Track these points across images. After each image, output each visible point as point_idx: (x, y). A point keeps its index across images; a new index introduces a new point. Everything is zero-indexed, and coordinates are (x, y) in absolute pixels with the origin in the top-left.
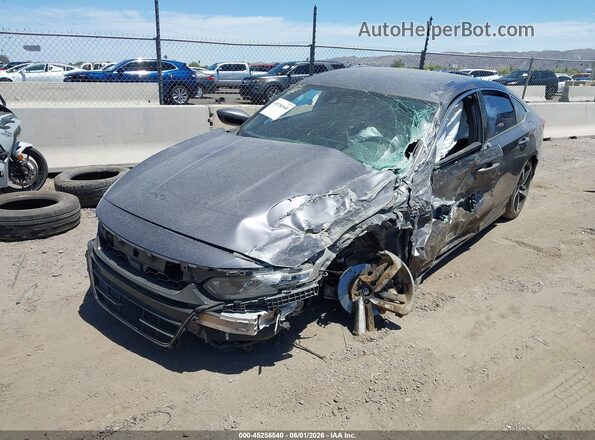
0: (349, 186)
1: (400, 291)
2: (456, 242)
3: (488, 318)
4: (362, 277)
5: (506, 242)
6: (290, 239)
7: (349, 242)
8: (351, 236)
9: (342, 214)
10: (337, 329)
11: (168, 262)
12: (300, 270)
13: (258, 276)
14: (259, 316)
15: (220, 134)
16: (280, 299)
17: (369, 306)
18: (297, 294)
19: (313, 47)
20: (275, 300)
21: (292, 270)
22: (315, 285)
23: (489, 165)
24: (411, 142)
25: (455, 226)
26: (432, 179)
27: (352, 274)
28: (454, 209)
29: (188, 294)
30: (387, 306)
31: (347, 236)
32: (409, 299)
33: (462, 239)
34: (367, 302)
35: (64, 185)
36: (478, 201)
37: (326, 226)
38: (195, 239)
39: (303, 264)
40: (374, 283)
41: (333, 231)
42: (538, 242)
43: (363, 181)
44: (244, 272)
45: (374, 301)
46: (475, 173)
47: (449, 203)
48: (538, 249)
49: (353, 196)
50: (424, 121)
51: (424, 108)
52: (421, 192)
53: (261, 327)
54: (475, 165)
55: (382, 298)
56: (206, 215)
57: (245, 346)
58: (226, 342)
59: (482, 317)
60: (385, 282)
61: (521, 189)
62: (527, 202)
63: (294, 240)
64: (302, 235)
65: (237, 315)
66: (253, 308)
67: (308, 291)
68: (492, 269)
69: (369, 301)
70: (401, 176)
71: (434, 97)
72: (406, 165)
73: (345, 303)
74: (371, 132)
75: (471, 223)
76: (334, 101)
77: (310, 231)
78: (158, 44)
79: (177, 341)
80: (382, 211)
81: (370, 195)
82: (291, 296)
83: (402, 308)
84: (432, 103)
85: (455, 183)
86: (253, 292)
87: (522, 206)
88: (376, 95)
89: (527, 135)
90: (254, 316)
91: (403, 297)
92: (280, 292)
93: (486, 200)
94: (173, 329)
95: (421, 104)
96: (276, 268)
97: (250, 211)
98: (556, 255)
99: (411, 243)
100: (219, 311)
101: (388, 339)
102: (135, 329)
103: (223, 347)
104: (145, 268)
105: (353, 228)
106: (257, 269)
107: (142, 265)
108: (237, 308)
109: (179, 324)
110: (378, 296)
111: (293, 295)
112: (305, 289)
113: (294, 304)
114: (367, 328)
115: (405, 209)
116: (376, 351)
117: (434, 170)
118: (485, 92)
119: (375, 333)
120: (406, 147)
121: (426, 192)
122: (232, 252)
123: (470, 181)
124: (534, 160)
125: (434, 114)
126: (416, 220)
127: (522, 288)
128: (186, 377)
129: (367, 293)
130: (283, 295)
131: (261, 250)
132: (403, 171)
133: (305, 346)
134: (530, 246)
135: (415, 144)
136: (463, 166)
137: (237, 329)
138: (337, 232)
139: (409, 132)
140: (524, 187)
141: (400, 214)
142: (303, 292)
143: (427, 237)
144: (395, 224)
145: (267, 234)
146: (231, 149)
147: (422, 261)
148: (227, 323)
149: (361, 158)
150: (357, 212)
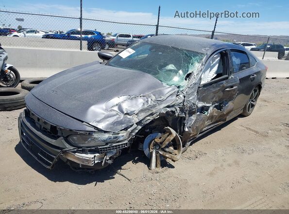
0: (152, 93)
1: (175, 149)
2: (212, 126)
3: (222, 166)
4: (156, 140)
5: (241, 127)
6: (115, 118)
7: (149, 121)
8: (151, 118)
9: (146, 106)
10: (142, 165)
11: (51, 126)
12: (119, 134)
13: (95, 135)
14: (95, 156)
15: (96, 64)
16: (106, 148)
17: (158, 155)
18: (116, 146)
19: (157, 26)
20: (103, 148)
21: (114, 133)
22: (126, 142)
23: (232, 87)
24: (189, 73)
25: (211, 117)
26: (197, 92)
27: (151, 138)
28: (211, 108)
29: (59, 142)
30: (167, 156)
31: (149, 118)
32: (179, 153)
33: (216, 124)
34: (157, 153)
35: (25, 86)
36: (225, 105)
37: (136, 112)
38: (66, 114)
39: (121, 130)
40: (161, 143)
41: (140, 115)
42: (257, 128)
43: (160, 91)
44: (88, 133)
45: (161, 153)
46: (224, 91)
47: (208, 105)
48: (257, 132)
49: (154, 98)
50: (196, 62)
51: (198, 56)
52: (191, 98)
53: (96, 162)
54: (223, 86)
55: (166, 151)
56: (74, 102)
57: (90, 171)
58: (80, 168)
59: (219, 165)
60: (167, 143)
61: (252, 101)
62: (255, 108)
63: (118, 118)
64: (122, 116)
65: (84, 155)
66: (92, 151)
67: (122, 145)
68: (230, 141)
69: (158, 152)
70: (181, 89)
71: (203, 51)
72: (185, 84)
73: (146, 152)
74: (171, 67)
75: (221, 116)
76: (154, 50)
77: (127, 114)
78: (81, 21)
79: (53, 165)
80: (168, 107)
81: (163, 98)
82: (112, 147)
83: (175, 157)
84: (202, 54)
85: (212, 95)
86: (92, 144)
87: (253, 110)
88: (175, 48)
89: (255, 73)
90: (92, 156)
91: (176, 151)
92: (107, 144)
93: (230, 105)
94: (52, 159)
95: (196, 54)
96: (105, 132)
97: (97, 101)
98: (265, 136)
99: (184, 124)
100: (75, 152)
101: (166, 173)
102: (36, 159)
103: (78, 171)
104: (42, 128)
105: (152, 114)
106: (95, 132)
107: (41, 126)
108: (83, 151)
109: (55, 157)
110: (163, 150)
111: (113, 147)
112: (120, 143)
113: (115, 151)
114: (156, 166)
115: (181, 106)
116: (158, 179)
117: (199, 87)
118: (232, 50)
119: (160, 169)
120: (186, 75)
121: (194, 98)
122: (83, 122)
123: (221, 94)
124: (260, 87)
125: (202, 59)
126: (187, 112)
127: (243, 151)
128: (59, 185)
129: (158, 148)
130: (108, 146)
131: (99, 122)
132: (182, 87)
133: (122, 174)
134: (253, 131)
135: (190, 74)
136: (216, 86)
137: (83, 162)
138: (142, 116)
139: (188, 67)
140: (254, 100)
141: (178, 109)
142: (119, 145)
143: (194, 121)
144: (175, 114)
145: (104, 114)
146: (97, 71)
147: (190, 134)
148: (78, 159)
149: (162, 79)
150: (154, 106)
